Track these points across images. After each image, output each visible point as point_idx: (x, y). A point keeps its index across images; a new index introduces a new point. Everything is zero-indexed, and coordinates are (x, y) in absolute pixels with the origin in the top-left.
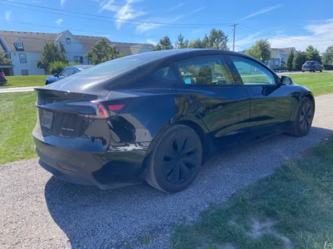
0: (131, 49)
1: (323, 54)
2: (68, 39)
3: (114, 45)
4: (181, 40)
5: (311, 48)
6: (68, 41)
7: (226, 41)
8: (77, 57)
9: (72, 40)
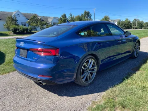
0: (48, 19)
1: (132, 22)
2: (18, 14)
3: (40, 17)
4: (71, 15)
5: (127, 19)
6: (18, 15)
7: (91, 16)
8: (23, 23)
9: (20, 15)
